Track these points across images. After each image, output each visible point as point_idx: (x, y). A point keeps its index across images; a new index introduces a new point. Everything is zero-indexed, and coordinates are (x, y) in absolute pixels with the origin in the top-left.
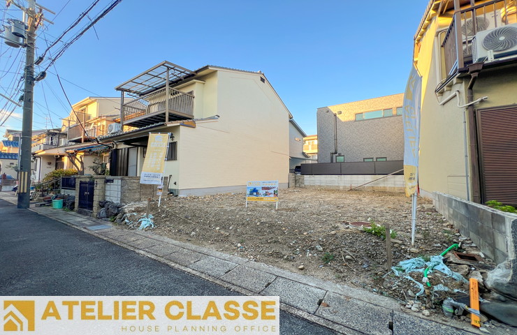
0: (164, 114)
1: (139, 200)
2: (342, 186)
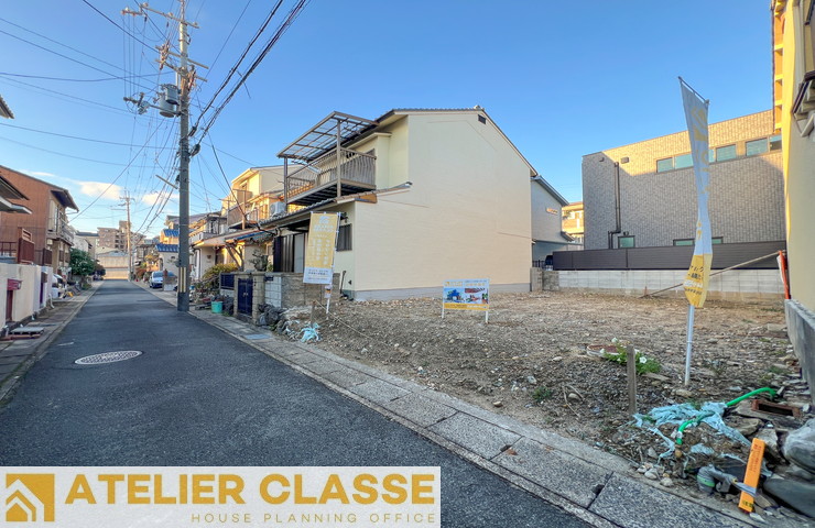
0: (336, 186)
1: (304, 304)
2: (628, 289)
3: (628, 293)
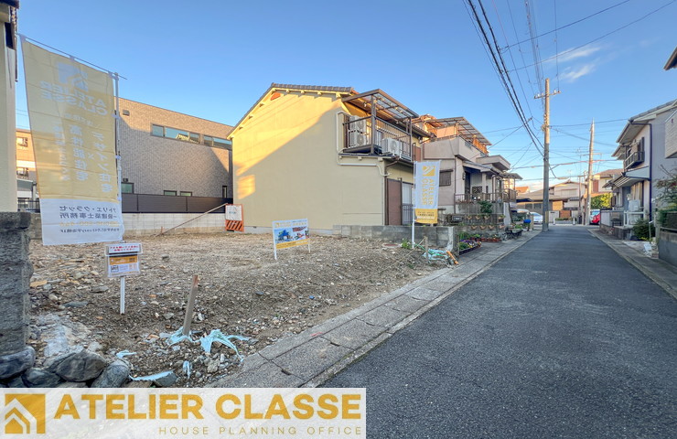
2: (139, 231)
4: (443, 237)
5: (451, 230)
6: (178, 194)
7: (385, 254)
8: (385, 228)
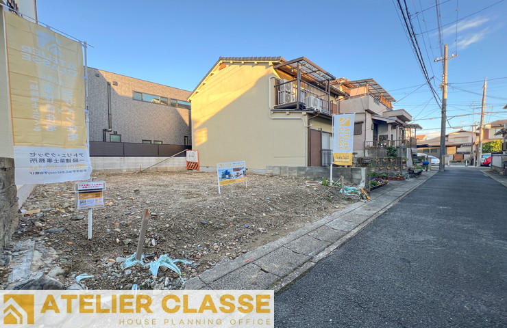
2: (125, 169)
3: (124, 171)
4: (356, 176)
5: (363, 170)
6: (153, 143)
7: (308, 190)
8: (307, 169)
